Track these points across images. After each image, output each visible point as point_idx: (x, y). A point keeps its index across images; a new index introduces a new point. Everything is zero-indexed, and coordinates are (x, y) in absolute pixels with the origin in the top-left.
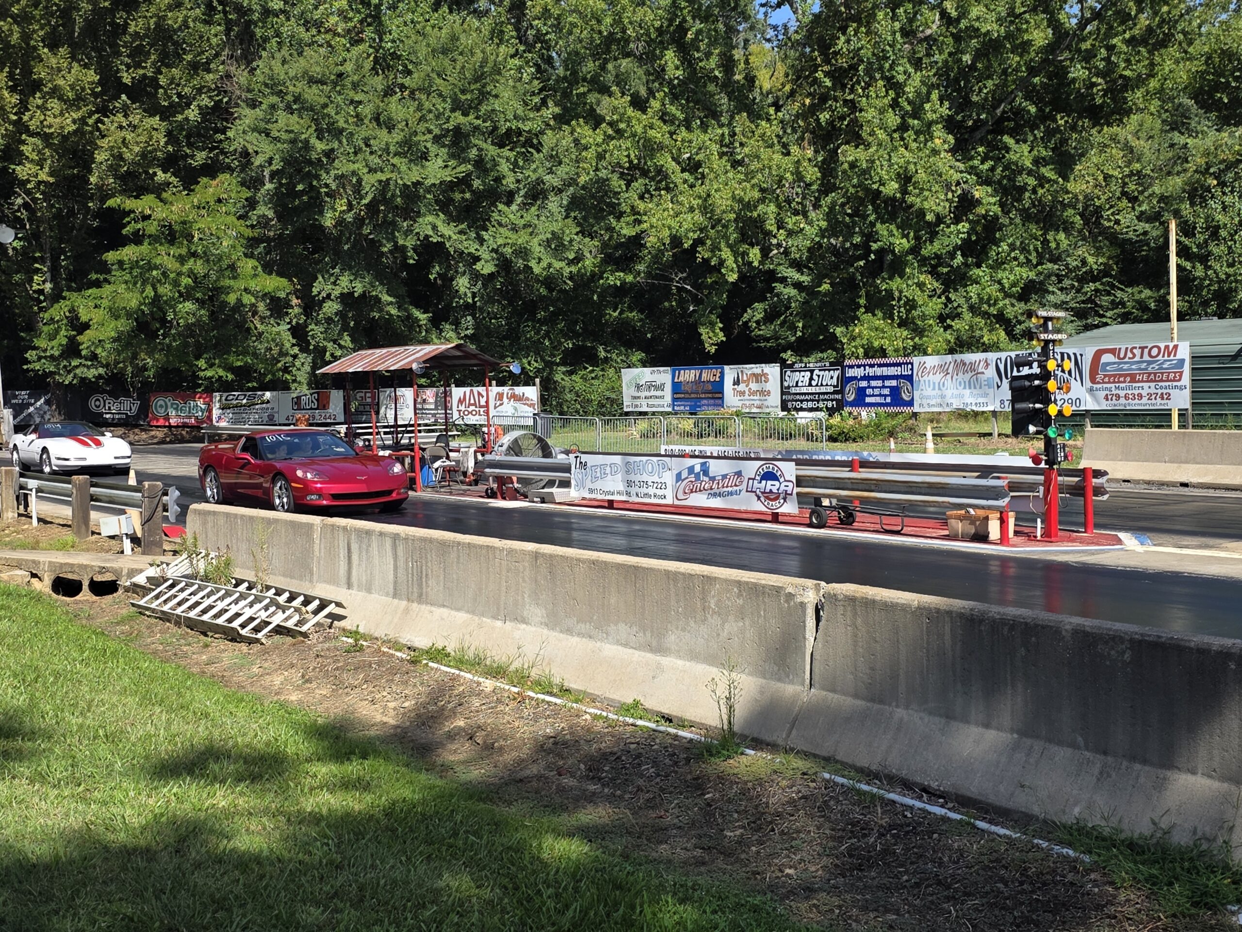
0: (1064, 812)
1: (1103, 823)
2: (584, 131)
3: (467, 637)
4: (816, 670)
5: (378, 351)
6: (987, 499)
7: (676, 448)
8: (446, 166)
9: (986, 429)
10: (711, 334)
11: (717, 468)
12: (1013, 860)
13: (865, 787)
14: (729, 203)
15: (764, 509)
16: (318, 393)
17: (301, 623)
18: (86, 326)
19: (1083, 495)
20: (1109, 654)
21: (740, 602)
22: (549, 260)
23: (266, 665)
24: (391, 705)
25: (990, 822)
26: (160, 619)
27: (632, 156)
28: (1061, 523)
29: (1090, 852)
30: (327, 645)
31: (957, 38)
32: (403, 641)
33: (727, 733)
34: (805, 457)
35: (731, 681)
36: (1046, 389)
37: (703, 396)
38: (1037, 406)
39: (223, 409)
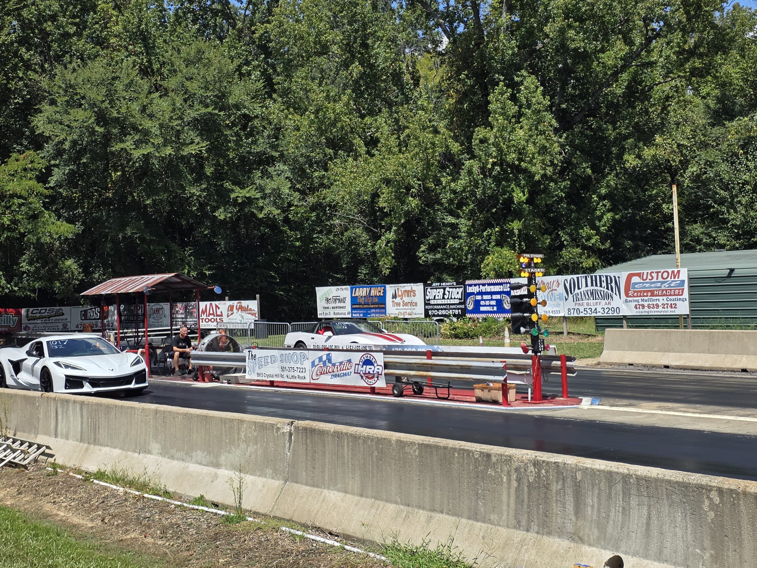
1: (403, 542)
3: (117, 464)
5: (123, 279)
6: (495, 376)
10: (386, 261)
15: (365, 385)
17: (24, 459)
24: (64, 504)
25: (353, 546)
32: (83, 469)
33: (239, 509)
34: (400, 349)
35: (241, 479)
36: (530, 304)
37: (372, 306)
38: (526, 315)
39: (29, 320)
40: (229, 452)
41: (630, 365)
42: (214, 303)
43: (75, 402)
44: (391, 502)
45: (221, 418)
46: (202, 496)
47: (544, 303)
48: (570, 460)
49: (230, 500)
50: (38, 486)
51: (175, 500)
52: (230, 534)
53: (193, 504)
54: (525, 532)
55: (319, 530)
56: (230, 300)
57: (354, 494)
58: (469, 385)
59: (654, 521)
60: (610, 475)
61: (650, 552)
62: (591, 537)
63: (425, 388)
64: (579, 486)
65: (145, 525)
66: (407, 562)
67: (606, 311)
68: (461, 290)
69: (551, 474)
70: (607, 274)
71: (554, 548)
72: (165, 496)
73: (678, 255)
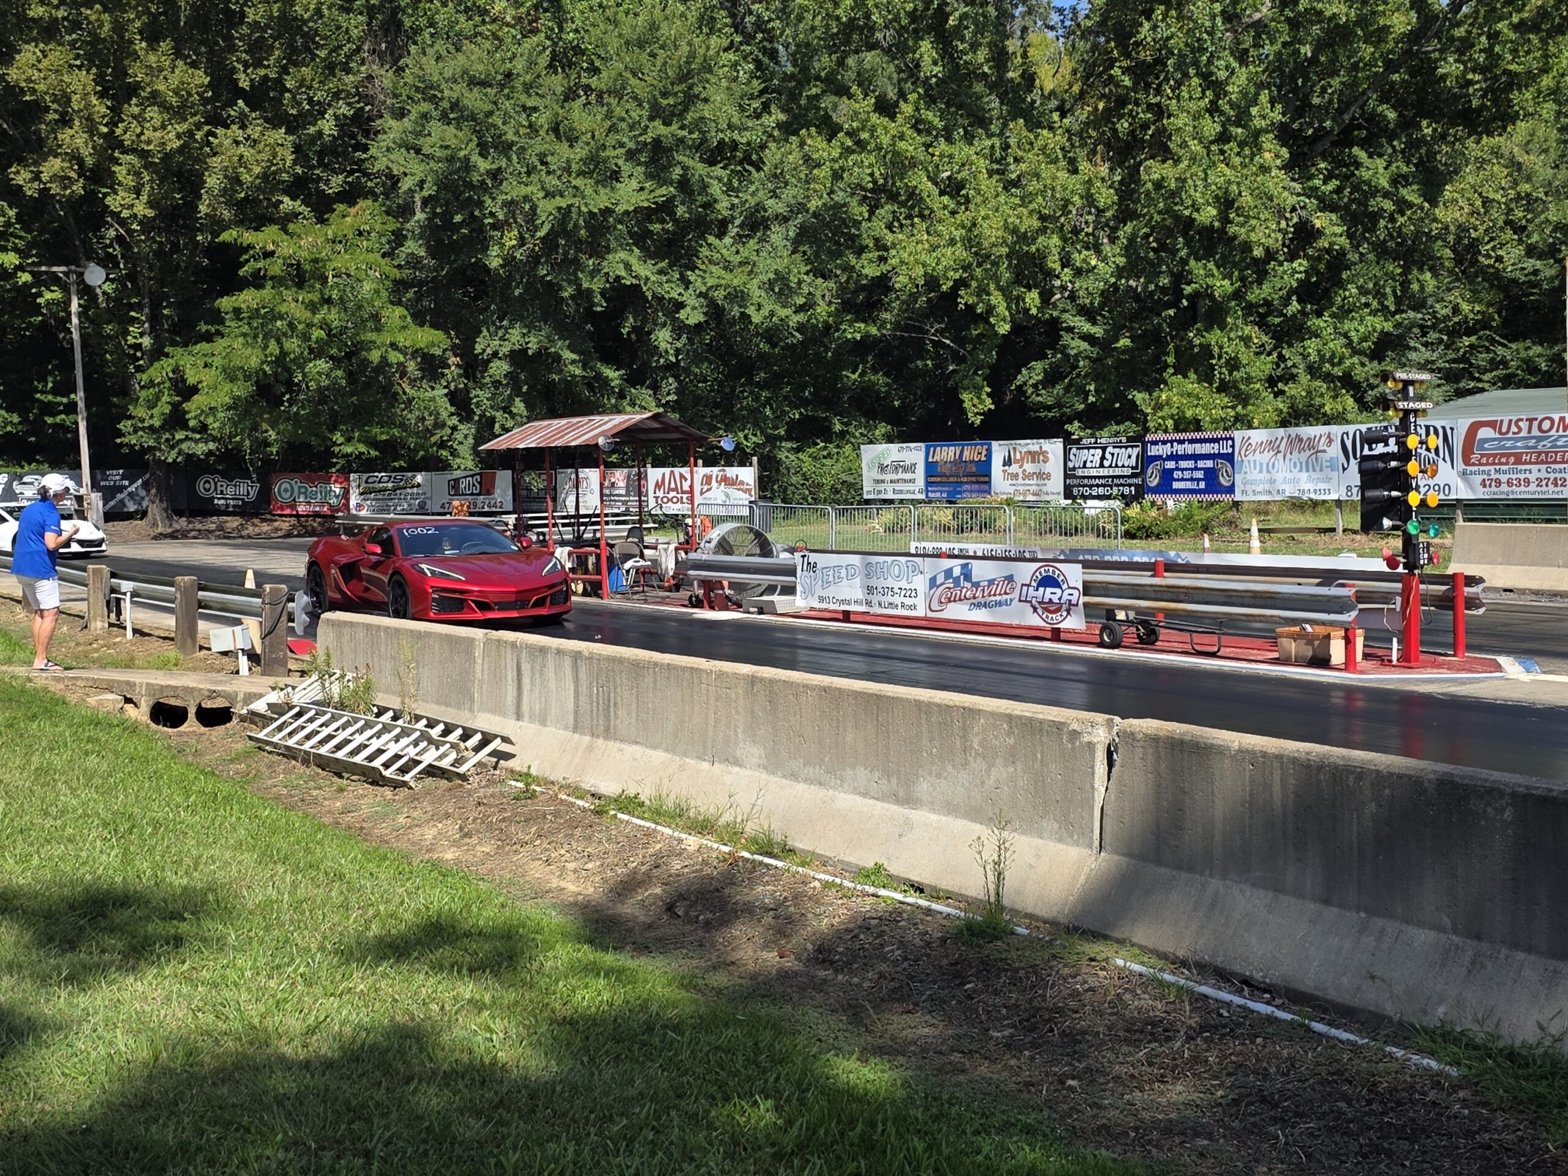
0: (1425, 1012)
1: (1476, 1028)
2: (817, 144)
3: (665, 781)
4: (1107, 828)
5: (555, 422)
6: (1329, 613)
7: (930, 546)
8: (642, 189)
9: (1327, 523)
10: (976, 401)
11: (982, 571)
12: (1358, 1072)
13: (1168, 977)
14: (1000, 233)
15: (1042, 624)
16: (480, 474)
17: (458, 762)
18: (194, 390)
19: (1452, 608)
20: (1485, 812)
21: (1011, 741)
22: (771, 307)
23: (415, 814)
24: (571, 866)
25: (1330, 1024)
26: (284, 756)
27: (877, 174)
28: (1423, 643)
29: (1458, 1064)
30: (491, 790)
31: (1294, 24)
32: (587, 786)
33: (995, 908)
34: (1095, 558)
35: (1002, 841)
36: (1404, 472)
37: (965, 479)
38: (1394, 493)
39: (362, 494)
41: (1506, 590)
42: (677, 470)
43: (559, 652)
44: (1420, 924)
50: (504, 820)
53: (863, 883)
56: (705, 465)
57: (1302, 897)
63: (1163, 631)
68: (1135, 452)
72: (789, 860)
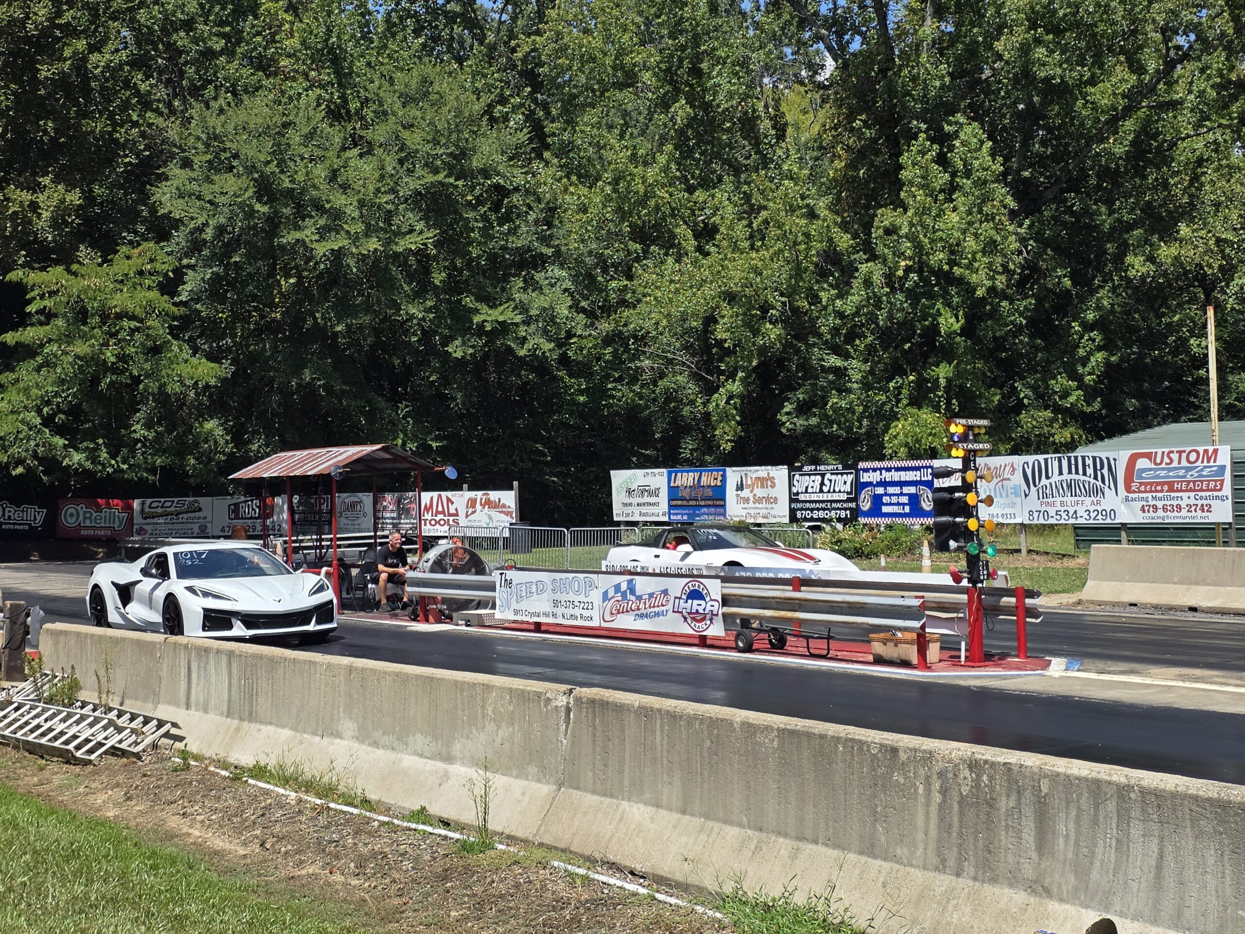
1: (750, 891)
3: (286, 753)
5: (300, 452)
8: (412, 233)
9: (1015, 545)
10: (727, 429)
13: (581, 871)
15: (691, 631)
17: (136, 743)
21: (511, 708)
23: (93, 786)
24: (200, 817)
25: (669, 895)
26: (2, 744)
30: (157, 765)
32: (231, 760)
33: (483, 830)
34: (749, 574)
35: (487, 781)
36: (966, 502)
37: (703, 503)
38: (958, 520)
39: (145, 518)
40: (467, 738)
41: (1131, 605)
42: (444, 494)
43: (218, 652)
44: (731, 823)
45: (456, 682)
46: (423, 809)
47: (989, 501)
48: (1031, 760)
49: (469, 816)
50: (158, 787)
51: (380, 813)
52: (468, 871)
53: (409, 821)
54: (953, 878)
55: (614, 867)
56: (470, 489)
57: (671, 810)
58: (864, 635)
59: (1170, 863)
60: (1096, 786)
61: (1162, 914)
62: (1064, 888)
63: (789, 638)
64: (1045, 804)
65: (330, 853)
66: (758, 922)
67: (1093, 515)
68: (850, 478)
69: (998, 782)
70: (1095, 454)
71: (1002, 905)
72: (363, 808)
73: (1215, 423)
